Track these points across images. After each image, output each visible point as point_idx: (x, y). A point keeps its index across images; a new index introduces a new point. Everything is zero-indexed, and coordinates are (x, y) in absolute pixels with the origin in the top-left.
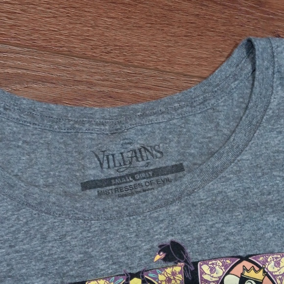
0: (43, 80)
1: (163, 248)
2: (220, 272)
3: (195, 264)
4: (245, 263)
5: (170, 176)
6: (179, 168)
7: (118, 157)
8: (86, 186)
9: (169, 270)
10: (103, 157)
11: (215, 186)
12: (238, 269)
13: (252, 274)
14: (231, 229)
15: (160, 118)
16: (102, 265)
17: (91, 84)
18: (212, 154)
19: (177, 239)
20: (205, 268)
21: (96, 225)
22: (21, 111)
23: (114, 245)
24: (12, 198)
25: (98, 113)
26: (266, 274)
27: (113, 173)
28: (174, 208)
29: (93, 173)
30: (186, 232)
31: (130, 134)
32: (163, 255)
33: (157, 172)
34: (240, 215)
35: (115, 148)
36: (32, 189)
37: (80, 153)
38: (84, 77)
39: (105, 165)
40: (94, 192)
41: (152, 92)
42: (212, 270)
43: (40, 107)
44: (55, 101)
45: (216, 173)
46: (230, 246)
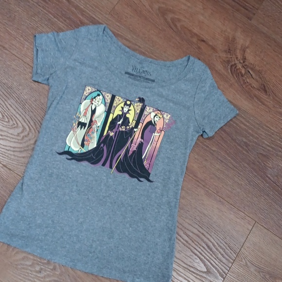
0: (126, 39)
1: (139, 98)
2: (151, 111)
3: (146, 106)
4: (159, 112)
5: (150, 82)
6: (153, 81)
7: (138, 70)
8: (126, 73)
9: (138, 104)
10: (134, 68)
11: (161, 90)
12: (156, 112)
13: (159, 115)
14: (159, 102)
15: (155, 65)
16: (122, 94)
17: (140, 47)
18: (164, 81)
19: (144, 98)
20: (148, 108)
21: (124, 84)
22: (118, 45)
23: (127, 91)
24: (106, 66)
25: (138, 56)
26: (163, 117)
27: (135, 73)
28: (147, 90)
29: (130, 71)
30: (148, 97)
31: (144, 65)
32: (139, 99)
33: (147, 79)
34: (163, 100)
35: (138, 66)
36: (112, 67)
37: (129, 64)
38: (139, 44)
39: (134, 70)
40: (128, 76)
41: (155, 58)
42: (149, 109)
43: (123, 47)
44: (128, 47)
45: (162, 86)
46: (157, 106)
